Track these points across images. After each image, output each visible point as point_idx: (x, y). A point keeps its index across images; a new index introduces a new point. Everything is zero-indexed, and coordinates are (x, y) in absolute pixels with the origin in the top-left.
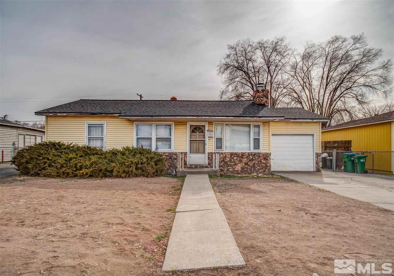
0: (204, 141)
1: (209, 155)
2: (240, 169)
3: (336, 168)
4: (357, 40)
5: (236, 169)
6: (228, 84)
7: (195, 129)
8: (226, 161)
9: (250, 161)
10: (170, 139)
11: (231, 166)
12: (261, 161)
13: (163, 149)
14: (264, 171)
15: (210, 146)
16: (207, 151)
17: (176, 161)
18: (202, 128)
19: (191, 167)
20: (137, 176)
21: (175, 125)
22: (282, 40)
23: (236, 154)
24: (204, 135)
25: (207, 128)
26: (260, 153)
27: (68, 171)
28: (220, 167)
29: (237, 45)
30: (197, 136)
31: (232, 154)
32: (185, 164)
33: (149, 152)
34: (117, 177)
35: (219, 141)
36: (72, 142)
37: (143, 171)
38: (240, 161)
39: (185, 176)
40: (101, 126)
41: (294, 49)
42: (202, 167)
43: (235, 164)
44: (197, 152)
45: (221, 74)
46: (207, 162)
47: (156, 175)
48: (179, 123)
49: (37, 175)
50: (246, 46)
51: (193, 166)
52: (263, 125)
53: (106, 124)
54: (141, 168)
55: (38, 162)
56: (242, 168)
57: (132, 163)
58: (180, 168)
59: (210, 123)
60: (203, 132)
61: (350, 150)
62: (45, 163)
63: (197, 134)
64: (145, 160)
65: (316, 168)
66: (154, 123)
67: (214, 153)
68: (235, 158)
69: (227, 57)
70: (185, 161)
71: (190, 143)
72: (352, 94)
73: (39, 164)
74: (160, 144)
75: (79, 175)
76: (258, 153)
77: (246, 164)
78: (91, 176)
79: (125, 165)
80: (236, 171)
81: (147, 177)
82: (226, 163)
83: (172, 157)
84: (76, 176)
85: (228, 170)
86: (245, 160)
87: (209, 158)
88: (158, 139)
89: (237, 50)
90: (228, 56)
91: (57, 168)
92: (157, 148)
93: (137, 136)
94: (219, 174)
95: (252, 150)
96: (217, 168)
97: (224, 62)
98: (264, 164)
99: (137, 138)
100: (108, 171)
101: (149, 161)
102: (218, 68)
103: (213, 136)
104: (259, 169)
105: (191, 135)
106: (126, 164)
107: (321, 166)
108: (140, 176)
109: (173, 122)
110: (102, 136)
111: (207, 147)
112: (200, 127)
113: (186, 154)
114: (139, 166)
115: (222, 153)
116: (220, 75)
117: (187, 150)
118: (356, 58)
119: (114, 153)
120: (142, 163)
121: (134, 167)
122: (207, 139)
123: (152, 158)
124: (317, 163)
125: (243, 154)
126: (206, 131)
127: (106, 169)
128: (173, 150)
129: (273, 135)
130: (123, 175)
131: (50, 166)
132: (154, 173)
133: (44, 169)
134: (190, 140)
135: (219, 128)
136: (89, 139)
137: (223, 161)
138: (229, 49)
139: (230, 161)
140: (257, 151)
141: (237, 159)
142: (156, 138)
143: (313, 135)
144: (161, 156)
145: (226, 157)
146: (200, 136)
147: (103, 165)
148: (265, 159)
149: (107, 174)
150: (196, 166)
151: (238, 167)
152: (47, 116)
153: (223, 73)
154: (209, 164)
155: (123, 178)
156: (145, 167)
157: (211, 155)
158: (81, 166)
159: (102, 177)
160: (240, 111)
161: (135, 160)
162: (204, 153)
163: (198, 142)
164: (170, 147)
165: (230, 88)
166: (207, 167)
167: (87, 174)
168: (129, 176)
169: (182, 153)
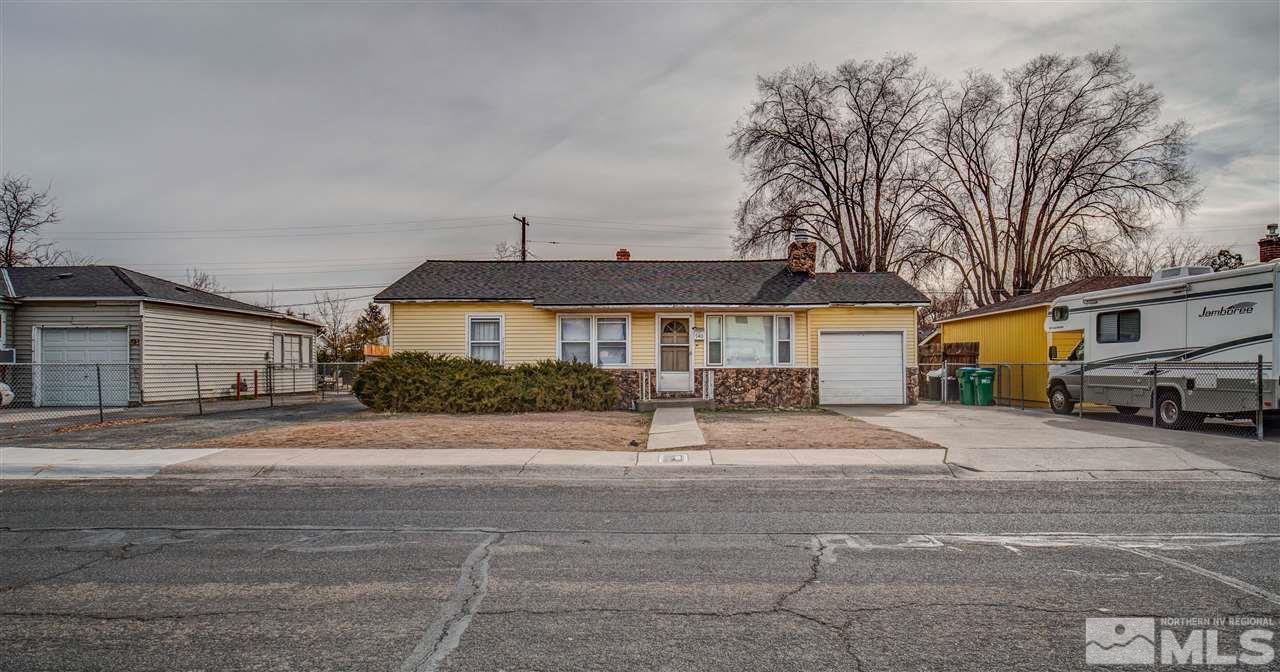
0: (688, 347)
1: (696, 374)
2: (754, 400)
3: (948, 398)
4: (1103, 64)
5: (746, 400)
6: (761, 182)
7: (671, 326)
8: (728, 384)
9: (772, 383)
10: (625, 344)
11: (737, 393)
12: (792, 384)
13: (611, 364)
14: (798, 403)
15: (699, 358)
16: (693, 366)
17: (635, 386)
18: (684, 324)
19: (663, 396)
20: (574, 408)
21: (632, 318)
22: (905, 62)
23: (747, 372)
24: (688, 337)
25: (692, 324)
26: (792, 370)
27: (459, 401)
28: (716, 395)
29: (783, 80)
30: (675, 338)
31: (738, 371)
32: (653, 391)
33: (588, 368)
34: (542, 410)
35: (715, 348)
36: (444, 351)
37: (584, 400)
38: (755, 385)
39: (654, 411)
40: (496, 323)
41: (943, 83)
42: (684, 395)
43: (745, 391)
44: (675, 367)
45: (741, 155)
46: (692, 387)
47: (605, 409)
48: (639, 316)
49: (406, 409)
50: (807, 83)
51: (668, 395)
52: (797, 317)
53: (504, 317)
54: (581, 396)
55: (405, 388)
56: (758, 397)
57: (566, 387)
58: (646, 399)
59: (699, 314)
60: (685, 330)
61: (975, 362)
62: (418, 389)
63: (675, 334)
64: (587, 383)
65: (908, 397)
66: (594, 315)
67: (706, 370)
68: (745, 379)
69: (757, 110)
70: (652, 385)
71: (662, 352)
72: (1102, 207)
73: (408, 391)
74: (605, 354)
75: (478, 408)
76: (788, 369)
77: (766, 389)
78: (498, 411)
79: (554, 390)
80: (747, 402)
81: (592, 410)
82: (728, 388)
83: (630, 378)
84: (473, 410)
85: (732, 402)
86: (762, 383)
87: (696, 379)
88: (602, 346)
89: (784, 92)
90: (760, 108)
91: (440, 398)
92: (600, 362)
93: (562, 339)
94: (713, 407)
95: (777, 365)
96: (711, 396)
97: (747, 123)
98: (798, 388)
99: (563, 344)
100: (526, 402)
101: (593, 384)
102: (733, 139)
103: (705, 338)
104: (789, 400)
105: (662, 337)
106: (557, 388)
107: (916, 394)
108: (579, 409)
109: (629, 314)
110: (494, 339)
111: (692, 358)
112: (681, 322)
113: (653, 372)
114: (579, 391)
115: (720, 370)
116: (739, 158)
117: (656, 364)
118: (1105, 112)
119: (527, 371)
120: (582, 388)
121: (571, 395)
122: (692, 345)
123: (597, 379)
124: (909, 388)
125: (759, 372)
126: (691, 330)
127: (523, 398)
128: (630, 364)
129: (822, 333)
130: (554, 407)
131: (427, 393)
132: (601, 404)
133: (419, 398)
134: (662, 347)
135: (714, 323)
136: (473, 347)
137: (723, 383)
138: (761, 88)
139: (736, 384)
140: (785, 366)
141: (748, 381)
142: (599, 344)
143: (901, 333)
144: (611, 375)
145: (727, 377)
146: (680, 339)
147: (518, 391)
148: (800, 380)
149: (523, 405)
150: (673, 395)
151: (751, 396)
152: (393, 304)
153: (748, 150)
154: (697, 390)
155: (552, 411)
156: (588, 394)
157: (699, 372)
158: (479, 394)
159: (516, 412)
160: (754, 289)
161: (570, 383)
162: (688, 370)
163: (675, 350)
164: (624, 360)
165: (768, 193)
166: (692, 396)
167: (492, 406)
168: (563, 409)
169: (646, 371)
